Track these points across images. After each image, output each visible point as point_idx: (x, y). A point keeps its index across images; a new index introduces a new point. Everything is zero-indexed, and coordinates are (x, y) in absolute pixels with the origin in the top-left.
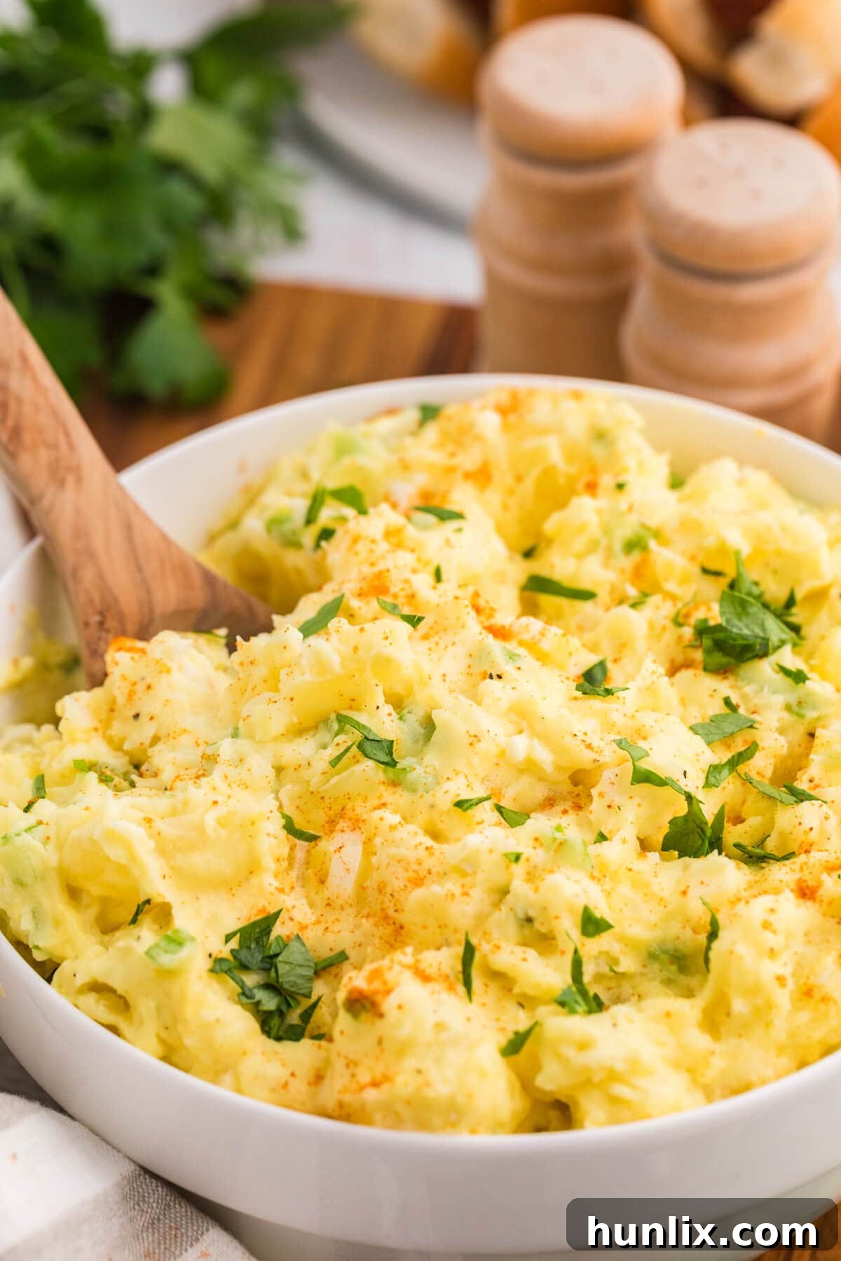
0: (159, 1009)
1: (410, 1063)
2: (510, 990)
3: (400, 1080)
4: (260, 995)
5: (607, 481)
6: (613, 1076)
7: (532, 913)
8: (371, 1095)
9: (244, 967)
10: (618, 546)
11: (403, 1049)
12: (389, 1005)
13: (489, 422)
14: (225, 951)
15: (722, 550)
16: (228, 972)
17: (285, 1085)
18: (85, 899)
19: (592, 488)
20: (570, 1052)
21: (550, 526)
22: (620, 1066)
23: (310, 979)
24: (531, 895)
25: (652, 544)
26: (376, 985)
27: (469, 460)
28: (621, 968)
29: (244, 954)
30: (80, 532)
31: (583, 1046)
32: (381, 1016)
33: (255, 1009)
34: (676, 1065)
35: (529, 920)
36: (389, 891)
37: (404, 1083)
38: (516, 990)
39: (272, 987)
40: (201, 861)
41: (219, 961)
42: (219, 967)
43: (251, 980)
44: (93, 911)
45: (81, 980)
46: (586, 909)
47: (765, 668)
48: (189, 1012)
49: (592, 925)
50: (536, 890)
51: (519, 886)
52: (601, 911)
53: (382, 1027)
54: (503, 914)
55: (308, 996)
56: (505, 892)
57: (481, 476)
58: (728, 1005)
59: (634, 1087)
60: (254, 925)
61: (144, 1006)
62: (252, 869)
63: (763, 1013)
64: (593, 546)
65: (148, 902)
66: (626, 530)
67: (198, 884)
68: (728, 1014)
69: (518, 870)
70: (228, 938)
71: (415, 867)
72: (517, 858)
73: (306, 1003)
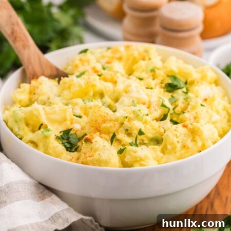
0: (44, 146)
1: (97, 153)
2: (120, 143)
3: (95, 156)
4: (66, 144)
5: (147, 58)
6: (141, 159)
7: (128, 129)
8: (89, 159)
9: (63, 139)
10: (149, 70)
11: (96, 150)
12: (93, 141)
13: (122, 49)
14: (59, 135)
15: (172, 71)
16: (59, 139)
17: (71, 160)
18: (29, 126)
19: (144, 59)
20: (132, 153)
21: (134, 67)
22: (143, 157)
23: (77, 142)
24: (129, 125)
25: (156, 70)
26: (91, 137)
27: (118, 55)
28: (145, 142)
29: (63, 136)
30: (29, 59)
31: (135, 152)
32: (92, 143)
33: (65, 146)
34: (155, 159)
35: (127, 130)
36: (98, 122)
37: (96, 156)
38: (122, 143)
39: (69, 143)
40: (53, 117)
41: (57, 137)
42: (57, 138)
43: (65, 141)
44: (31, 128)
45: (28, 139)
46: (140, 129)
47: (180, 91)
48: (51, 145)
49: (141, 133)
50: (130, 124)
51: (126, 123)
52: (143, 130)
53: (92, 145)
54: (122, 129)
55: (77, 145)
56: (123, 124)
57: (120, 59)
58: (167, 147)
59: (146, 162)
60: (66, 130)
61: (41, 145)
62: (65, 120)
63: (174, 148)
64: (143, 70)
65: (42, 124)
66: (151, 67)
67: (53, 121)
68: (167, 149)
69: (127, 120)
70: (61, 132)
71: (104, 118)
72: (127, 117)
73: (76, 147)
